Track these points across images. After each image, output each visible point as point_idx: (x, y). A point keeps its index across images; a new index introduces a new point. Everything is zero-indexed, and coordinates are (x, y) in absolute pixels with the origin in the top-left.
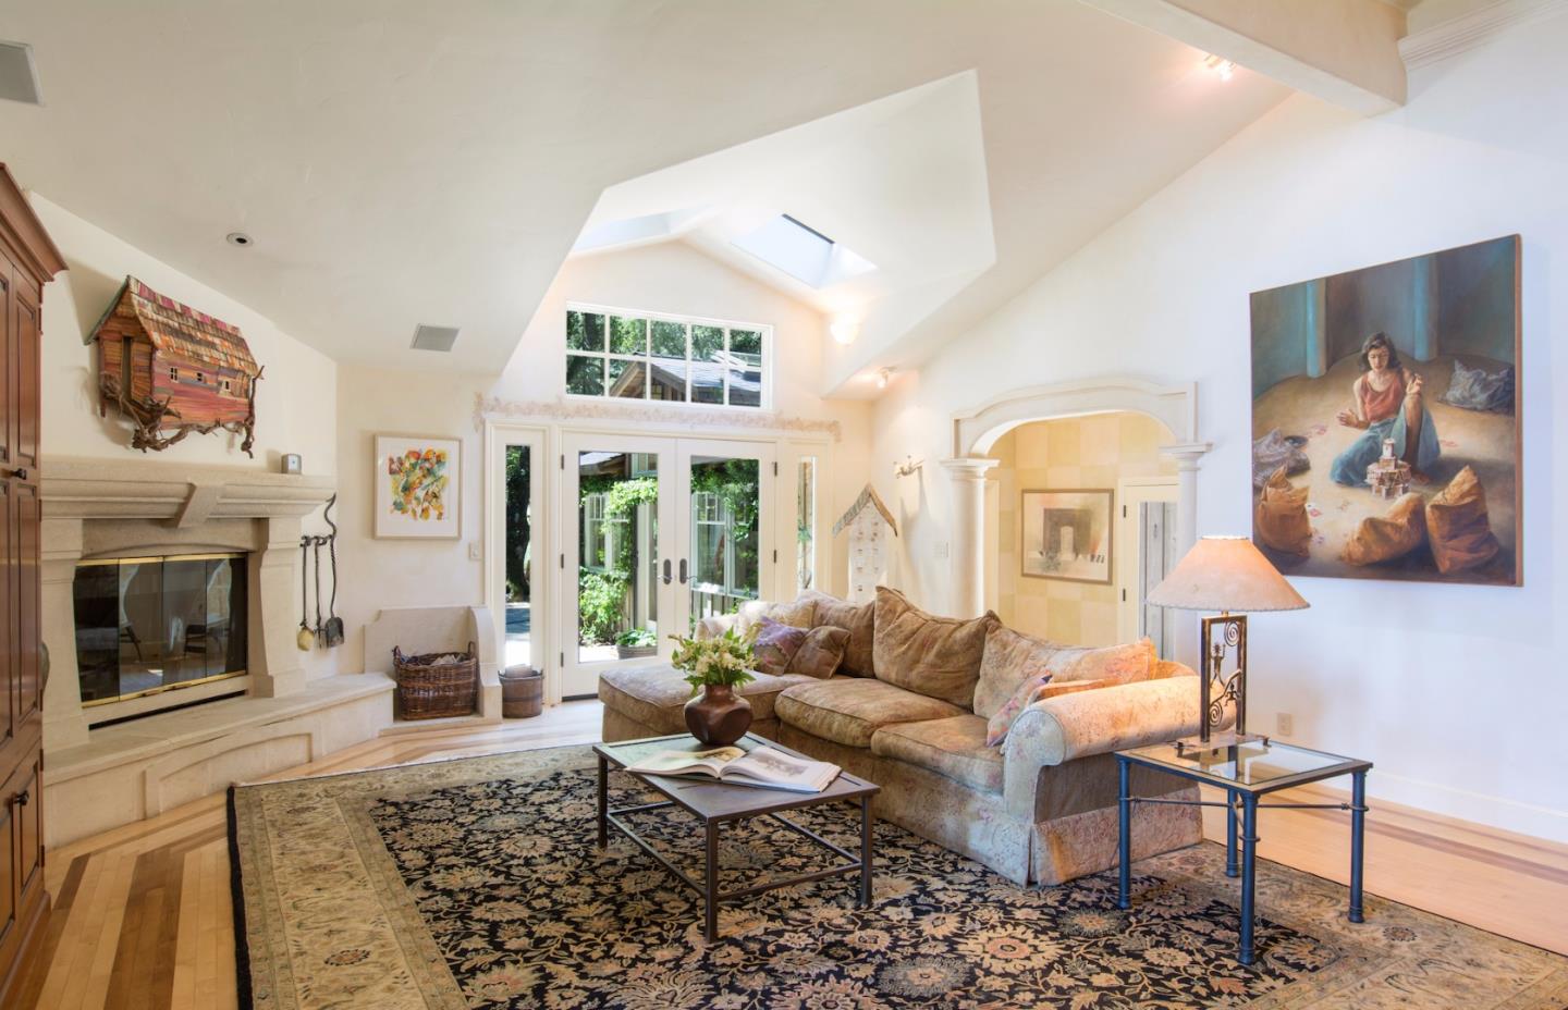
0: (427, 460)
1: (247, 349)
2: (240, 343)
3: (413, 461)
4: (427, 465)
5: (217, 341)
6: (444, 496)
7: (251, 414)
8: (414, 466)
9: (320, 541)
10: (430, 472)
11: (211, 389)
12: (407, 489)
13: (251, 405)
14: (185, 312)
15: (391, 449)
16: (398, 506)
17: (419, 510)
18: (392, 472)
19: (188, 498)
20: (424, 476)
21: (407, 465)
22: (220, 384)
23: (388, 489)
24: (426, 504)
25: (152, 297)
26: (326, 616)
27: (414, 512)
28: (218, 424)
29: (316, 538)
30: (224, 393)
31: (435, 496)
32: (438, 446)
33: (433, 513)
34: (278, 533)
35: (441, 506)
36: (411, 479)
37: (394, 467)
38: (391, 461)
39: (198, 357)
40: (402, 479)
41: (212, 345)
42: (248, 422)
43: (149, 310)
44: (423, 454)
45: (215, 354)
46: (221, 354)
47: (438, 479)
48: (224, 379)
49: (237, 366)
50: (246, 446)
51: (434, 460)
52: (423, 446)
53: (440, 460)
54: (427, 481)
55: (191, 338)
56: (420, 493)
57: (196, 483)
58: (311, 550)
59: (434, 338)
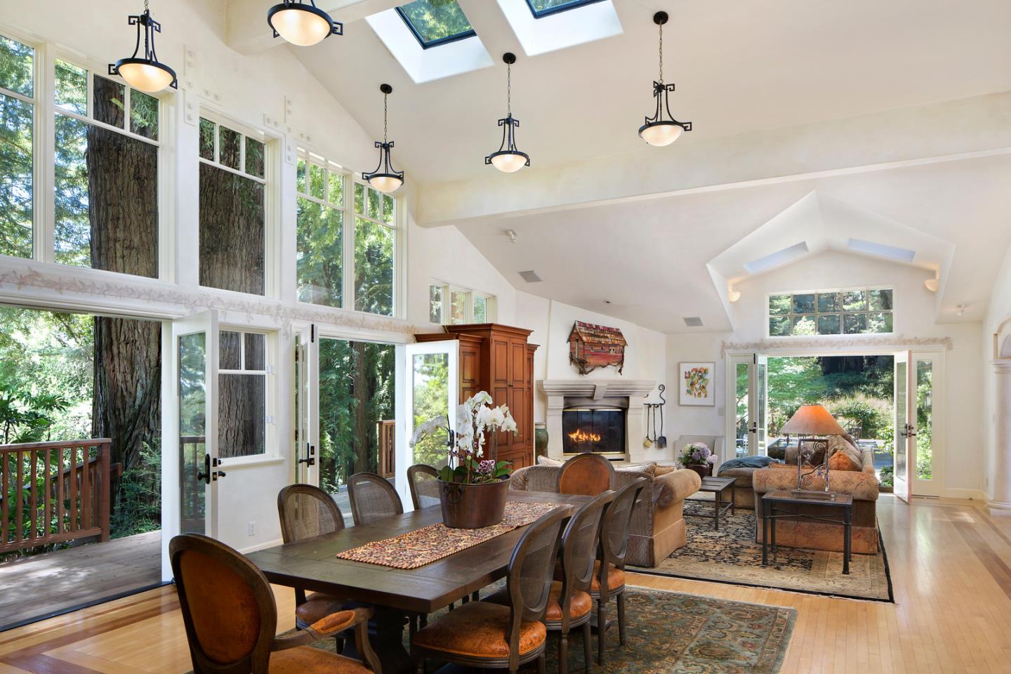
0: (700, 372)
1: (622, 336)
2: (620, 334)
3: (694, 373)
4: (700, 374)
5: (609, 335)
6: (707, 387)
7: (623, 360)
8: (695, 375)
9: (656, 406)
10: (701, 377)
11: (607, 352)
12: (692, 384)
13: (623, 356)
14: (597, 327)
15: (686, 368)
16: (688, 392)
17: (697, 394)
18: (686, 378)
19: (595, 389)
20: (699, 379)
21: (692, 374)
22: (610, 350)
23: (684, 384)
24: (700, 391)
25: (584, 325)
26: (658, 435)
27: (695, 395)
28: (609, 364)
29: (654, 405)
30: (612, 353)
31: (704, 387)
32: (705, 366)
33: (703, 395)
34: (634, 402)
35: (706, 392)
36: (694, 380)
37: (687, 375)
38: (686, 373)
39: (600, 342)
40: (690, 381)
41: (607, 337)
42: (621, 362)
43: (583, 330)
44: (699, 369)
45: (607, 340)
46: (610, 339)
47: (705, 380)
48: (612, 348)
49: (616, 342)
50: (620, 371)
51: (703, 372)
52: (698, 366)
53: (706, 371)
54: (700, 381)
55: (598, 336)
56: (697, 386)
57: (597, 385)
58: (651, 409)
59: (693, 322)
